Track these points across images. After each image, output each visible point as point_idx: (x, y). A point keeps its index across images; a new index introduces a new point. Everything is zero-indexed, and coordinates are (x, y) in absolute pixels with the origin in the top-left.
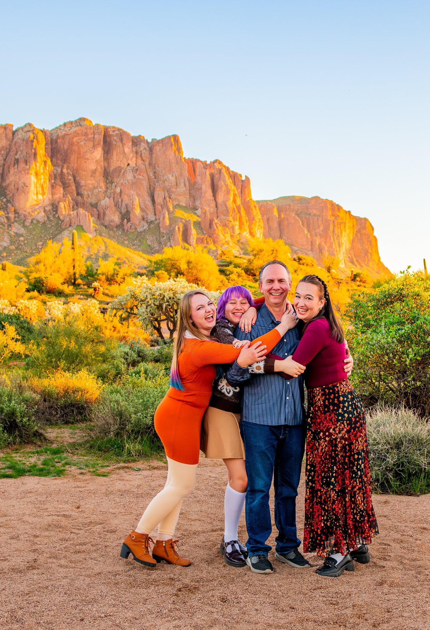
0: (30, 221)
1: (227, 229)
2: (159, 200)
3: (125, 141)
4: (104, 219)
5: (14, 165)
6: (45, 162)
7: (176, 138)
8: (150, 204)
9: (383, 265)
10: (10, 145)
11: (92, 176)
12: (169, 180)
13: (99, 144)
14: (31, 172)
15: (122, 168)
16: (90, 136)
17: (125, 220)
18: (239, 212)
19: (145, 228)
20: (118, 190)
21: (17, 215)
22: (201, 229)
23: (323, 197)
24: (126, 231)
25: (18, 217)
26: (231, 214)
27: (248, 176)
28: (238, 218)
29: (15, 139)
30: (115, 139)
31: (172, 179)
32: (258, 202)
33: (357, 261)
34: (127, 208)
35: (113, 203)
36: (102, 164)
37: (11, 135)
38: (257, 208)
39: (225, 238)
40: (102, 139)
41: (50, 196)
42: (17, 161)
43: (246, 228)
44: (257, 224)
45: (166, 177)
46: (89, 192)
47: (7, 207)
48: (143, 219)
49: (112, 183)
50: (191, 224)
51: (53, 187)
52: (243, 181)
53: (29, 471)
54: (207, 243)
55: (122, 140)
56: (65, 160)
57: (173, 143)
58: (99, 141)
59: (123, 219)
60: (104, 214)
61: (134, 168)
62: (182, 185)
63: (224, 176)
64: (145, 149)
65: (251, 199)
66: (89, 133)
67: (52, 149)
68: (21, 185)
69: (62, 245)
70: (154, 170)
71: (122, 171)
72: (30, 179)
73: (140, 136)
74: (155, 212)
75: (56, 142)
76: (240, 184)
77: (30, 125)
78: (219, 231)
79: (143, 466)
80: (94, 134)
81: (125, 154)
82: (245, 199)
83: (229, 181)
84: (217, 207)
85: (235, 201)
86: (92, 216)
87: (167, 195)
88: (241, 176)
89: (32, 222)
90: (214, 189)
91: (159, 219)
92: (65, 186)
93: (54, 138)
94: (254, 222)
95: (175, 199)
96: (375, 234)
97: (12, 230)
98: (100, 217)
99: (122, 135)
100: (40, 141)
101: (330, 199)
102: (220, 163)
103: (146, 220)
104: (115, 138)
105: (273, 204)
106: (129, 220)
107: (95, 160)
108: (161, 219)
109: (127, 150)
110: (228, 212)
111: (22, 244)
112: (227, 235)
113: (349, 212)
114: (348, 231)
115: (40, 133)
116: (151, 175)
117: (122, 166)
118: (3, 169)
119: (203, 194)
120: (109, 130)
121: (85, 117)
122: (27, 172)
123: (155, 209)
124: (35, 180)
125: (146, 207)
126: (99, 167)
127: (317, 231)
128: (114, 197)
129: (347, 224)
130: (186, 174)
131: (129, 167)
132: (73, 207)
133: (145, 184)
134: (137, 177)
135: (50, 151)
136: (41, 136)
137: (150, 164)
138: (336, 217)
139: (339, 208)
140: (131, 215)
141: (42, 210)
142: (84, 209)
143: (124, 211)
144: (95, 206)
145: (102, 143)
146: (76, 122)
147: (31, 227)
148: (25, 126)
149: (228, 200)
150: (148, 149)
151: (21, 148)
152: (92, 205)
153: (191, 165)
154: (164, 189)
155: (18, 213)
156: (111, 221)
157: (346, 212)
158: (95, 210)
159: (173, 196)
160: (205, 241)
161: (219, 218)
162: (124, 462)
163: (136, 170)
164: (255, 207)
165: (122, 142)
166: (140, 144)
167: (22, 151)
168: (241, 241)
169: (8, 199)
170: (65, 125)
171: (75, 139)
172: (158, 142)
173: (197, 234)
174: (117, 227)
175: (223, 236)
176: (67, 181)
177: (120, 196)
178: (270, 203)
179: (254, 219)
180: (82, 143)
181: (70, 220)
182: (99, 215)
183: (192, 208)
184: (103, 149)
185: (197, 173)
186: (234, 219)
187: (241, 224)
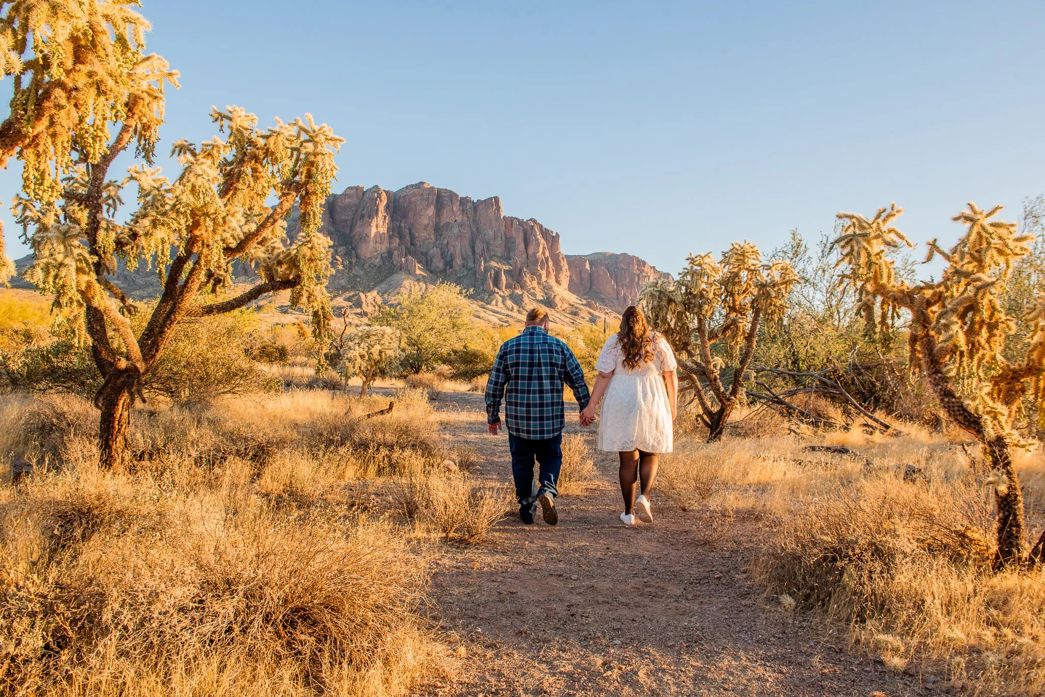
0: (369, 265)
1: (535, 277)
2: (478, 250)
3: (454, 201)
4: (429, 265)
5: (360, 219)
6: (385, 217)
7: (496, 199)
8: (470, 253)
10: (360, 203)
11: (424, 230)
12: (489, 234)
13: (432, 203)
14: (372, 224)
16: (426, 197)
17: (448, 267)
18: (547, 262)
19: (464, 273)
20: (446, 242)
22: (512, 276)
23: (631, 254)
25: (359, 262)
26: (540, 264)
27: (559, 233)
28: (546, 268)
29: (364, 199)
30: (446, 200)
31: (491, 233)
32: (568, 256)
34: (451, 257)
35: (440, 253)
36: (434, 219)
37: (361, 195)
38: (566, 260)
39: (532, 284)
40: (435, 199)
41: (388, 245)
42: (362, 216)
43: (554, 277)
44: (564, 274)
45: (486, 231)
46: (421, 243)
47: (350, 252)
48: (464, 266)
49: (441, 235)
50: (502, 271)
51: (390, 237)
52: (553, 237)
55: (451, 200)
56: (404, 216)
57: (494, 204)
58: (433, 201)
59: (446, 266)
60: (431, 261)
61: (460, 223)
62: (499, 238)
63: (537, 233)
64: (470, 208)
65: (560, 253)
66: (425, 194)
67: (392, 207)
68: (364, 235)
70: (477, 226)
71: (450, 226)
72: (370, 229)
73: (467, 197)
74: (474, 260)
75: (397, 201)
76: (550, 240)
77: (377, 187)
78: (527, 278)
80: (429, 195)
81: (453, 212)
82: (554, 253)
83: (539, 236)
84: (527, 258)
85: (544, 253)
86: (419, 262)
87: (485, 246)
88: (552, 232)
90: (526, 243)
92: (401, 237)
93: (396, 198)
94: (561, 272)
95: (493, 250)
98: (427, 264)
99: (452, 195)
100: (383, 199)
101: (636, 255)
102: (534, 221)
103: (466, 267)
104: (446, 198)
105: (586, 259)
106: (451, 267)
107: (428, 217)
108: (478, 266)
109: (455, 209)
110: (538, 263)
112: (534, 282)
113: (653, 267)
115: (384, 194)
116: (474, 230)
117: (451, 222)
118: (352, 223)
119: (517, 247)
120: (442, 192)
121: (423, 181)
122: (370, 224)
123: (474, 258)
125: (467, 256)
126: (431, 223)
127: (623, 283)
128: (441, 248)
130: (503, 230)
131: (456, 223)
132: (405, 255)
133: (468, 236)
134: (462, 231)
135: (390, 208)
136: (384, 196)
137: (474, 221)
138: (642, 272)
139: (644, 263)
140: (454, 263)
141: (379, 257)
142: (413, 256)
143: (448, 259)
144: (425, 254)
145: (435, 202)
146: (416, 185)
147: (368, 270)
148: (373, 187)
149: (538, 252)
150: (473, 208)
151: (367, 205)
152: (422, 253)
153: (508, 222)
154: (483, 241)
155: (359, 259)
156: (436, 267)
157: (651, 267)
158: (423, 257)
159: (491, 247)
160: (514, 287)
161: (528, 268)
163: (461, 225)
164: (563, 260)
165: (451, 202)
166: (467, 204)
167: (367, 208)
168: (547, 287)
169: (353, 247)
170: (407, 187)
171: (413, 199)
172: (482, 202)
173: (507, 281)
174: (441, 272)
175: (531, 282)
176: (404, 234)
177: (447, 247)
178: (583, 258)
179: (561, 269)
180: (418, 203)
181: (401, 265)
182: (427, 261)
183: (506, 259)
184: (436, 207)
185: (513, 229)
186: (542, 269)
187: (548, 273)
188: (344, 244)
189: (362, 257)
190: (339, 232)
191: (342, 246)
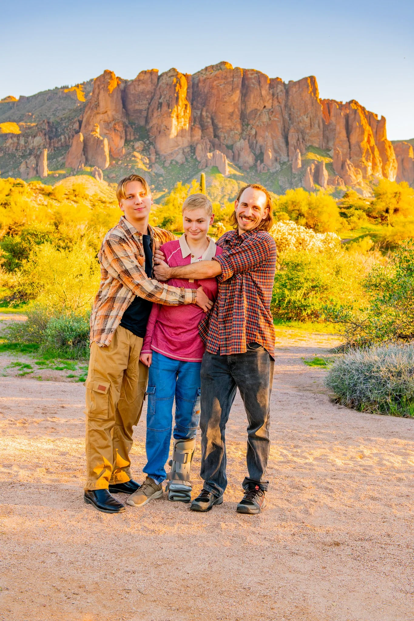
0: (169, 162)
1: (360, 170)
2: (292, 141)
3: (262, 84)
4: (238, 161)
5: (158, 109)
6: (186, 105)
7: (312, 79)
8: (283, 145)
10: (155, 89)
11: (229, 118)
12: (304, 121)
13: (238, 87)
14: (172, 115)
15: (259, 110)
16: (230, 80)
17: (259, 161)
18: (373, 152)
19: (277, 169)
20: (253, 132)
21: (157, 156)
22: (333, 170)
24: (259, 172)
25: (159, 158)
26: (364, 155)
27: (385, 116)
28: (371, 159)
29: (160, 84)
31: (307, 120)
32: (393, 142)
34: (261, 149)
35: (248, 145)
36: (240, 106)
37: (156, 80)
38: (392, 147)
39: (357, 179)
40: (241, 82)
41: (189, 138)
42: (160, 104)
43: (380, 169)
44: (391, 165)
45: (301, 118)
46: (226, 134)
47: (149, 148)
48: (276, 160)
49: (248, 125)
50: (323, 165)
52: (378, 121)
54: (338, 184)
55: (259, 82)
56: (205, 103)
57: (310, 84)
58: (238, 84)
59: (256, 161)
60: (239, 155)
61: (270, 110)
62: (317, 126)
63: (360, 117)
64: (281, 91)
65: (386, 139)
66: (228, 76)
67: (193, 93)
68: (163, 127)
70: (289, 112)
71: (259, 113)
72: (171, 121)
73: (277, 78)
74: (288, 153)
75: (198, 86)
76: (375, 125)
77: (174, 69)
78: (351, 171)
80: (233, 77)
81: (262, 96)
82: (380, 140)
83: (364, 121)
84: (350, 147)
85: (369, 141)
86: (227, 157)
87: (300, 136)
88: (376, 115)
89: (171, 163)
90: (348, 130)
91: (292, 160)
92: (203, 128)
93: (196, 82)
94: (388, 162)
95: (309, 140)
97: (153, 171)
98: (235, 159)
99: (260, 76)
100: (182, 84)
102: (356, 103)
103: (278, 161)
104: (253, 81)
105: (409, 144)
106: (262, 161)
107: (233, 103)
108: (294, 160)
109: (264, 92)
110: (362, 153)
111: (161, 184)
112: (359, 176)
115: (183, 78)
116: (286, 117)
117: (259, 108)
118: (148, 113)
119: (337, 135)
120: (248, 73)
121: (225, 61)
122: (169, 115)
123: (288, 150)
124: (176, 123)
125: (279, 148)
126: (236, 110)
128: (249, 140)
130: (321, 115)
131: (265, 110)
132: (210, 149)
133: (280, 125)
134: (272, 119)
135: (191, 95)
136: (184, 81)
137: (286, 106)
140: (265, 157)
141: (181, 152)
142: (220, 150)
143: (258, 152)
144: (230, 147)
145: (240, 85)
146: (217, 65)
147: (170, 168)
148: (170, 71)
149: (362, 140)
150: (284, 91)
151: (165, 92)
152: (227, 147)
153: (326, 106)
154: (298, 130)
155: (159, 155)
156: (245, 163)
158: (231, 151)
159: (307, 137)
160: (336, 182)
161: (351, 159)
163: (271, 112)
164: (390, 147)
165: (259, 85)
166: (277, 86)
167: (165, 95)
168: (373, 182)
169: (151, 141)
170: (206, 69)
171: (215, 83)
172: (295, 83)
173: (329, 175)
174: (251, 168)
175: (355, 177)
176: (206, 124)
177: (255, 138)
178: (406, 143)
179: (387, 160)
180: (221, 87)
181: (207, 161)
182: (234, 157)
183: (325, 150)
184: (241, 92)
185: (332, 114)
186: (367, 160)
187: (374, 164)
188: (141, 138)
189: (162, 153)
190: (135, 124)
191: (138, 140)
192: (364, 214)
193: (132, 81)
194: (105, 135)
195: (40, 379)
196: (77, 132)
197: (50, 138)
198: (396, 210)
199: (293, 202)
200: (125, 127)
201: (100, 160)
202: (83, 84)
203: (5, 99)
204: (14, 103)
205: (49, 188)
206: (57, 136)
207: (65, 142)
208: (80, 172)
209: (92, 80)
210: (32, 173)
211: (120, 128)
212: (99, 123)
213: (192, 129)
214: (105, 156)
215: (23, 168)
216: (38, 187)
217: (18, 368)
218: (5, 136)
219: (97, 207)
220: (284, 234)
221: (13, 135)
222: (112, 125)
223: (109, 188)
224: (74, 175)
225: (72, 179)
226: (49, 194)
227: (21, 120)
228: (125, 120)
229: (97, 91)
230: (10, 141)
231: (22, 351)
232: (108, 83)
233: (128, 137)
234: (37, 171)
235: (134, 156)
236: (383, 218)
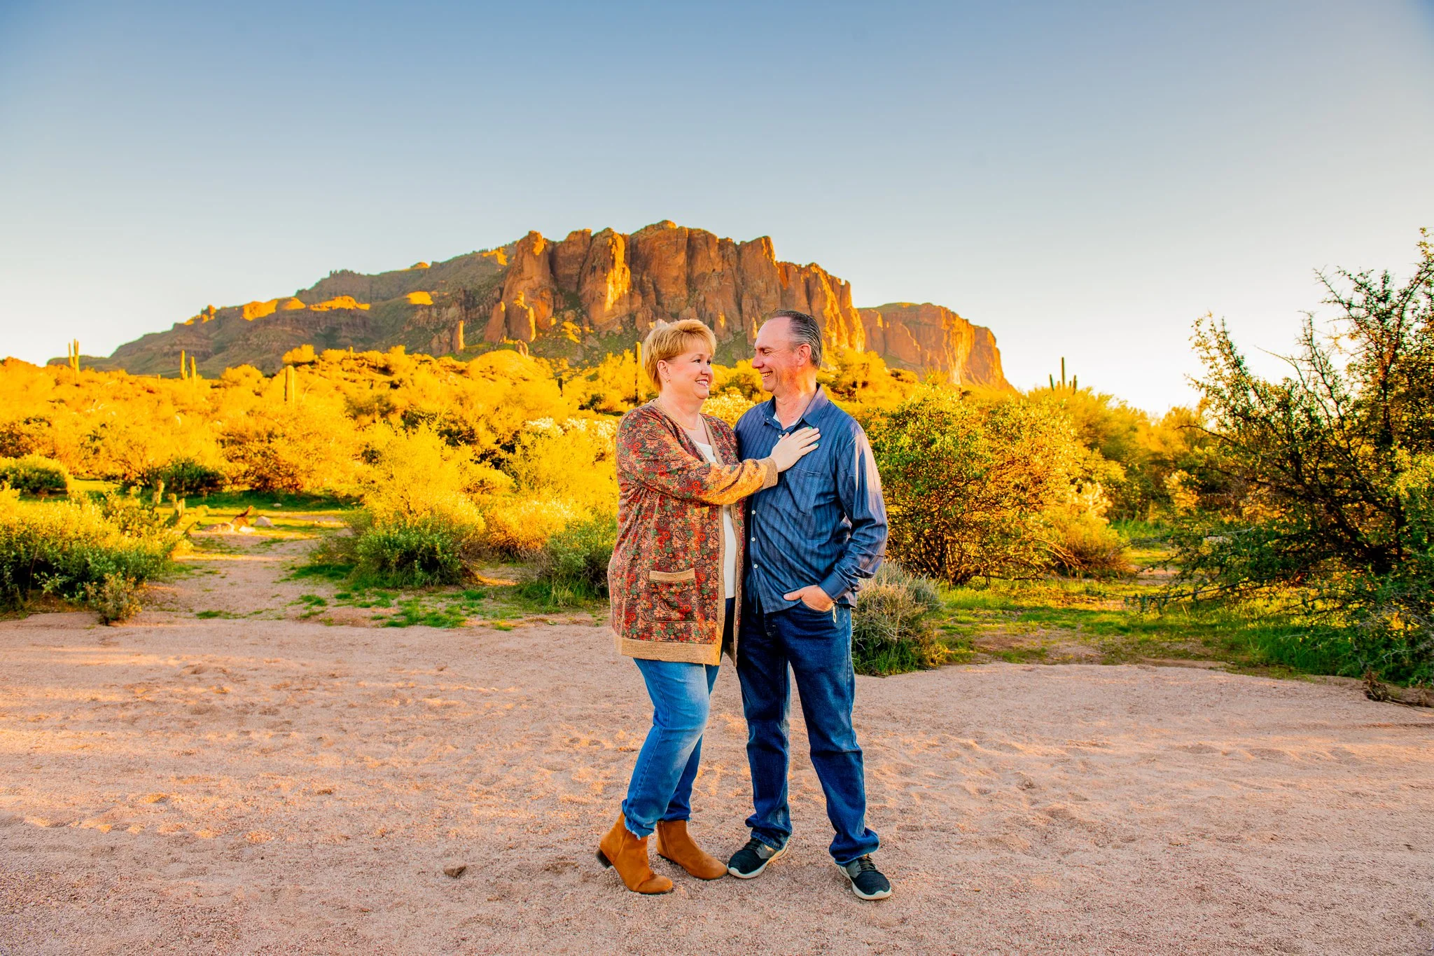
0: (606, 333)
2: (747, 307)
3: (710, 245)
5: (591, 274)
6: (624, 269)
7: (767, 239)
8: (736, 313)
9: (1007, 382)
10: (588, 251)
11: (674, 283)
12: (759, 286)
13: (682, 248)
14: (608, 280)
15: (707, 274)
16: (673, 240)
18: (838, 322)
19: (730, 340)
20: (702, 298)
21: (591, 326)
23: (936, 303)
25: (593, 329)
27: (849, 281)
28: (836, 328)
29: (593, 245)
30: (700, 243)
31: (762, 285)
32: (859, 310)
33: (976, 377)
34: (711, 318)
36: (685, 269)
37: (589, 241)
38: (859, 316)
40: (686, 243)
41: (628, 306)
42: (594, 269)
43: (846, 340)
44: (858, 334)
45: (755, 283)
46: (670, 301)
47: (582, 317)
48: (729, 330)
49: (695, 290)
52: (842, 287)
53: (424, 619)
55: (707, 243)
56: (646, 266)
57: (764, 245)
58: (683, 245)
61: (720, 273)
62: (773, 291)
63: (822, 281)
64: (733, 252)
65: (851, 307)
66: (671, 236)
67: (631, 255)
68: (597, 294)
69: (624, 358)
70: (742, 276)
71: (707, 277)
72: (607, 287)
73: (727, 238)
74: (742, 322)
75: (637, 247)
76: (839, 290)
77: (609, 229)
79: (564, 619)
80: (677, 237)
81: (710, 258)
82: (845, 307)
83: (826, 287)
85: (832, 309)
87: (755, 303)
88: (840, 280)
89: (608, 334)
90: (809, 294)
91: (746, 330)
92: (644, 294)
93: (635, 242)
94: (854, 332)
95: (765, 307)
96: (998, 346)
97: (587, 343)
99: (708, 237)
100: (619, 245)
101: (944, 306)
102: (817, 266)
103: (731, 331)
104: (700, 241)
105: (878, 312)
107: (677, 266)
108: (749, 330)
109: (712, 254)
110: (825, 322)
113: (967, 320)
114: (965, 342)
115: (620, 238)
116: (739, 281)
117: (707, 271)
118: (579, 278)
119: (796, 302)
120: (695, 233)
121: (668, 219)
122: (604, 280)
123: (742, 319)
124: (613, 289)
125: (732, 317)
126: (682, 274)
127: (928, 342)
128: (696, 307)
129: (964, 335)
130: (778, 280)
131: (714, 273)
132: (652, 317)
133: (732, 290)
134: (723, 283)
135: (629, 257)
136: (620, 241)
137: (738, 269)
138: (952, 326)
139: (955, 315)
141: (619, 321)
145: (686, 247)
146: (658, 225)
147: (606, 339)
148: (604, 230)
149: (826, 307)
150: (736, 252)
151: (599, 255)
152: (672, 315)
153: (784, 269)
154: (752, 296)
155: (593, 325)
157: (963, 320)
159: (763, 304)
162: (546, 613)
163: (722, 276)
164: (856, 315)
165: (707, 246)
166: (727, 247)
167: (599, 259)
169: (584, 309)
170: (646, 228)
171: (657, 244)
172: (747, 244)
176: (647, 289)
177: (704, 305)
178: (874, 311)
179: (854, 329)
180: (664, 248)
184: (687, 253)
185: (790, 278)
186: (831, 329)
187: (839, 334)
188: (572, 307)
189: (596, 323)
190: (564, 291)
191: (569, 309)
192: (829, 388)
193: (561, 243)
194: (531, 304)
195: (329, 623)
196: (498, 301)
197: (467, 309)
198: (865, 384)
199: (745, 375)
200: (554, 294)
201: (524, 332)
202: (505, 247)
203: (415, 266)
204: (425, 270)
205: (462, 365)
206: (475, 305)
207: (484, 312)
208: (501, 347)
209: (515, 243)
210: (446, 349)
211: (547, 295)
212: (524, 290)
213: (631, 295)
214: (530, 328)
215: (435, 343)
216: (449, 364)
217: (306, 604)
218: (415, 307)
219: (518, 385)
220: (729, 411)
221: (424, 307)
222: (538, 293)
223: (536, 364)
224: (494, 350)
225: (492, 354)
226: (462, 372)
227: (433, 289)
228: (553, 286)
229: (520, 255)
230: (421, 313)
231: (331, 576)
232: (534, 246)
233: (557, 306)
234: (452, 348)
235: (565, 328)
236: (850, 393)
